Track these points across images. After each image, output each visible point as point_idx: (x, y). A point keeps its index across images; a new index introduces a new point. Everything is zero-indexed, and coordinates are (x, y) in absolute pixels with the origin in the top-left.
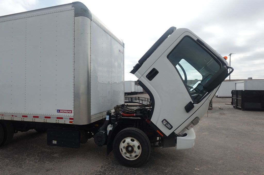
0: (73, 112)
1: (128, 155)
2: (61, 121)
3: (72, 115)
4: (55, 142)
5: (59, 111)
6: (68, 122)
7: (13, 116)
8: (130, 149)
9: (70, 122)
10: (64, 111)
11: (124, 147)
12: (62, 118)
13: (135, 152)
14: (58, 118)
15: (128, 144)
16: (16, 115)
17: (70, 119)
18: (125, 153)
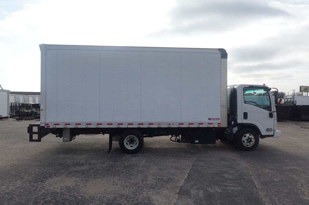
0: (220, 119)
1: (248, 144)
2: (211, 126)
3: (219, 121)
4: (197, 141)
5: (210, 119)
6: (216, 126)
7: (169, 124)
8: (249, 140)
9: (218, 126)
10: (214, 119)
11: (246, 140)
12: (212, 124)
13: (253, 141)
14: (209, 124)
15: (248, 137)
16: (172, 123)
17: (218, 124)
18: (247, 143)
